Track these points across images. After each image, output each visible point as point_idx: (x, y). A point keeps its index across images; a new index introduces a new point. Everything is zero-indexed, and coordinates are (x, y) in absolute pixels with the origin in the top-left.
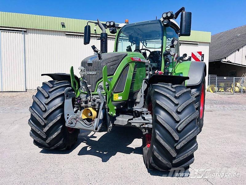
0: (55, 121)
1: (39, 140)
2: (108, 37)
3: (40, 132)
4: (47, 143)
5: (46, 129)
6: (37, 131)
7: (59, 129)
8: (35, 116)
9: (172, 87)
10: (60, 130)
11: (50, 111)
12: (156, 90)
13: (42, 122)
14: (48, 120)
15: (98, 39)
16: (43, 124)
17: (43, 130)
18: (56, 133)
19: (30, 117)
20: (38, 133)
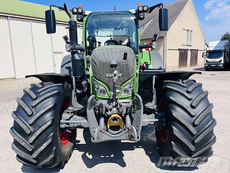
0: (44, 128)
1: (23, 155)
2: (77, 25)
3: (24, 143)
4: (34, 159)
5: (32, 139)
6: (20, 142)
7: (48, 137)
8: (19, 123)
9: (183, 83)
10: (50, 139)
11: (38, 115)
12: (168, 87)
13: (27, 130)
14: (35, 127)
15: (67, 28)
16: (28, 132)
17: (28, 141)
18: (45, 144)
19: (12, 125)
20: (22, 144)
